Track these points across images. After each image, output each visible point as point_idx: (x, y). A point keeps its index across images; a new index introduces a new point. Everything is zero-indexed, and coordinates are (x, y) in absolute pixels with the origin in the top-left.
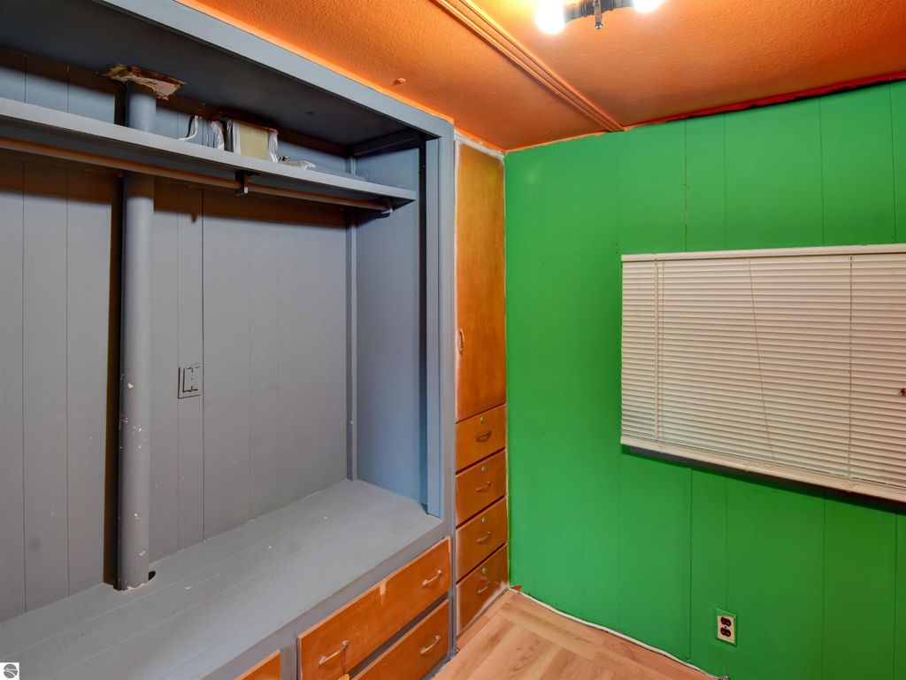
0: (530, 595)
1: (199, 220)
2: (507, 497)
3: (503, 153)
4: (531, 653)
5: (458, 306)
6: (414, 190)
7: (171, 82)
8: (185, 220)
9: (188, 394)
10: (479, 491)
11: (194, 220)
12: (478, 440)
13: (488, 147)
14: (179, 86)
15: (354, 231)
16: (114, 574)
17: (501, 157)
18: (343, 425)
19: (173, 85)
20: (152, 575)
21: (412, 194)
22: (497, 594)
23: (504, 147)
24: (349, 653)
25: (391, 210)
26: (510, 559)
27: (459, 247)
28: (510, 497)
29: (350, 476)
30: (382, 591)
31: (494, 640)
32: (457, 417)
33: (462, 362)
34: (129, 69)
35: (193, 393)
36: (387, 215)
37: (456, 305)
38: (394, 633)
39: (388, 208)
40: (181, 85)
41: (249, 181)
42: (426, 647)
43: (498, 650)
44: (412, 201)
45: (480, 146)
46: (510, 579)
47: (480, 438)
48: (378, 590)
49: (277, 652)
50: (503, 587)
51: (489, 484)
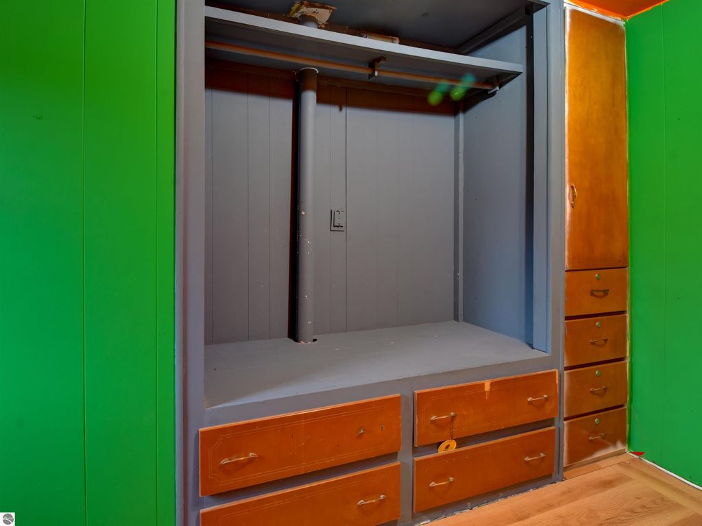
0: (654, 462)
1: (344, 109)
2: (628, 361)
3: (623, 19)
4: (654, 506)
5: (569, 161)
6: (521, 63)
7: (327, 8)
8: (335, 109)
9: (336, 228)
10: (593, 343)
11: (341, 109)
12: (592, 294)
13: (604, 14)
14: (331, 11)
15: (461, 116)
16: (294, 332)
17: (622, 23)
18: (451, 275)
19: (328, 11)
20: (315, 340)
21: (520, 67)
22: (611, 450)
23: (624, 13)
24: (456, 423)
25: (498, 88)
26: (630, 424)
27: (569, 106)
28: (631, 364)
29: (456, 318)
30: (487, 388)
31: (607, 484)
32: (567, 265)
33: (572, 215)
34: (302, 4)
35: (340, 229)
36: (494, 94)
37: (567, 160)
38: (498, 428)
39: (494, 87)
40: (333, 10)
41: (379, 68)
42: (530, 457)
43: (610, 492)
44: (521, 73)
45: (594, 13)
46: (629, 444)
47: (595, 293)
48: (483, 385)
49: (398, 395)
50: (620, 447)
51: (606, 340)
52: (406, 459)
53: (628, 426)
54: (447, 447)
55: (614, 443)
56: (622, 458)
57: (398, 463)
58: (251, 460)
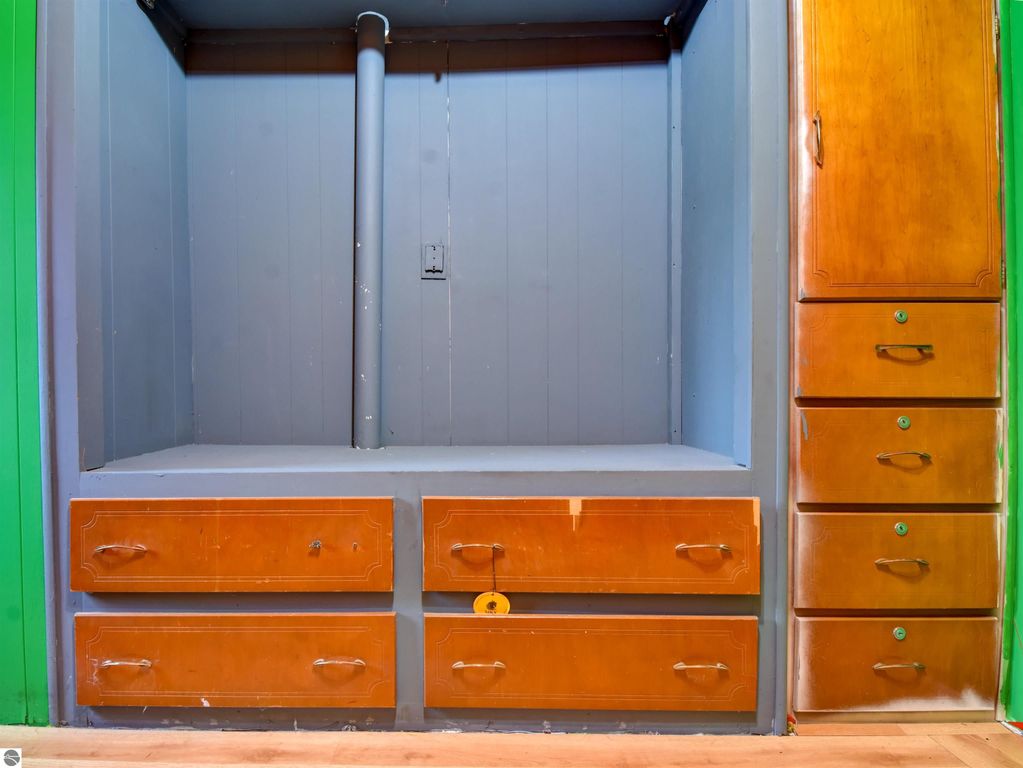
1: (444, 79)
8: (428, 80)
9: (430, 275)
11: (438, 79)
12: (883, 354)
15: (675, 60)
22: (944, 705)
24: (506, 562)
26: (1010, 656)
30: (575, 510)
32: (804, 289)
35: (437, 275)
38: (601, 591)
42: (687, 664)
46: (1007, 703)
47: (891, 352)
48: (566, 504)
49: (390, 497)
50: (972, 702)
51: (925, 459)
52: (409, 609)
53: (1004, 664)
54: (492, 605)
55: (955, 691)
56: (982, 730)
57: (393, 614)
58: (139, 555)
